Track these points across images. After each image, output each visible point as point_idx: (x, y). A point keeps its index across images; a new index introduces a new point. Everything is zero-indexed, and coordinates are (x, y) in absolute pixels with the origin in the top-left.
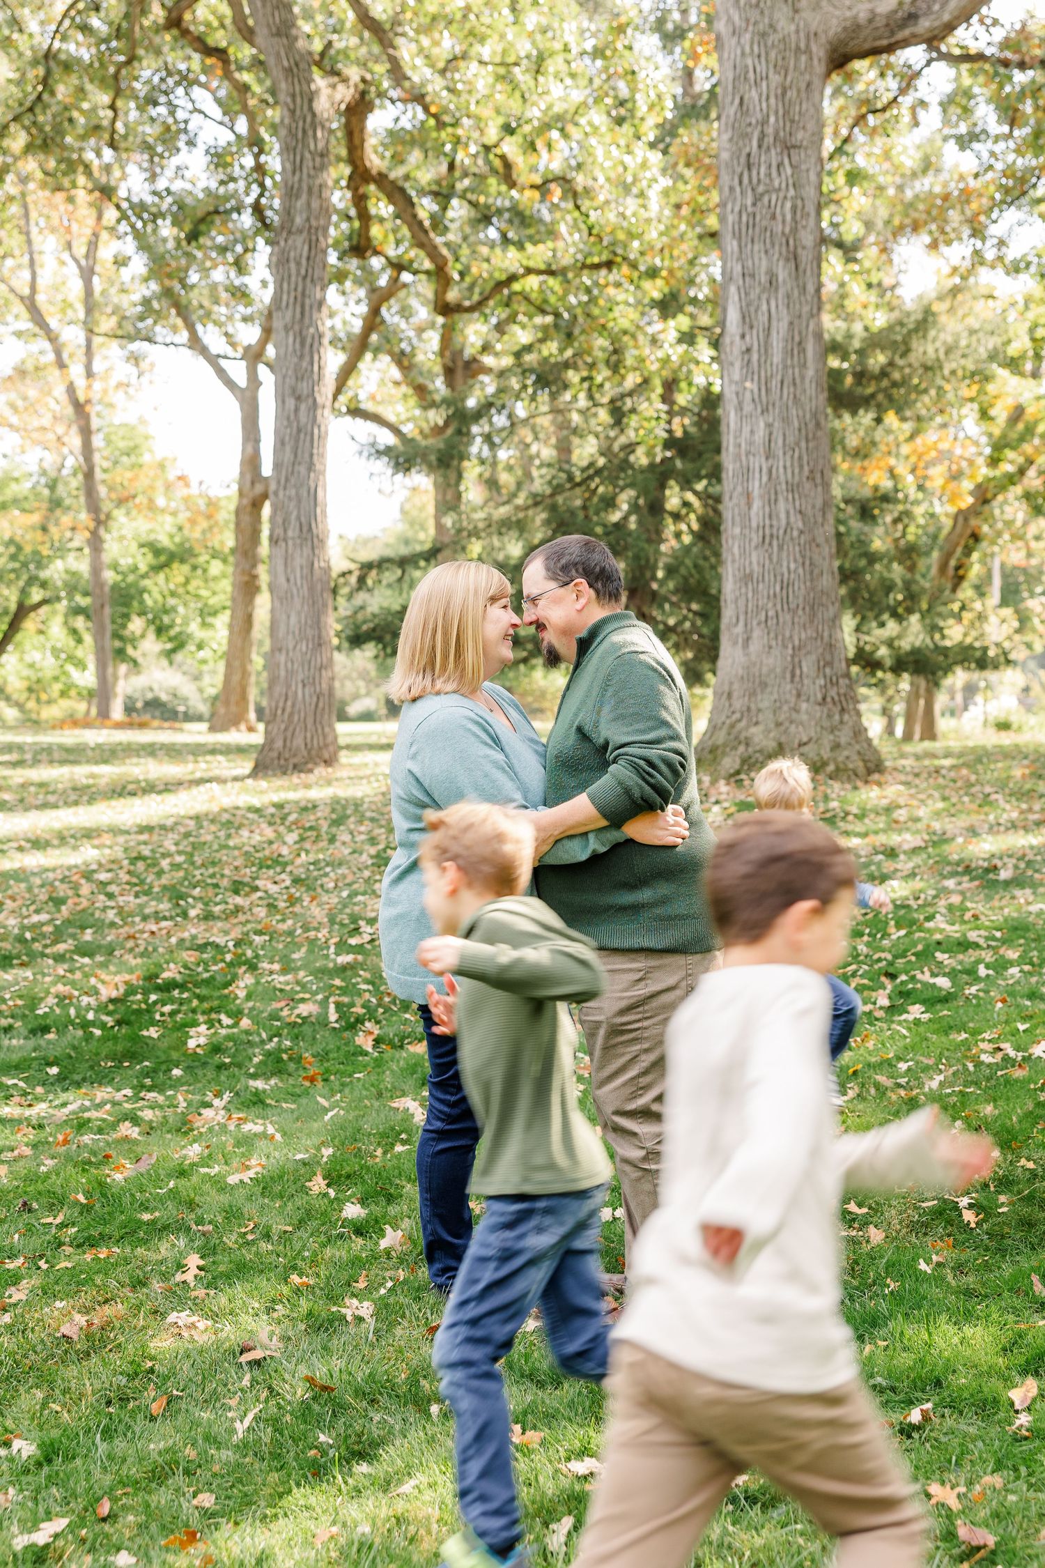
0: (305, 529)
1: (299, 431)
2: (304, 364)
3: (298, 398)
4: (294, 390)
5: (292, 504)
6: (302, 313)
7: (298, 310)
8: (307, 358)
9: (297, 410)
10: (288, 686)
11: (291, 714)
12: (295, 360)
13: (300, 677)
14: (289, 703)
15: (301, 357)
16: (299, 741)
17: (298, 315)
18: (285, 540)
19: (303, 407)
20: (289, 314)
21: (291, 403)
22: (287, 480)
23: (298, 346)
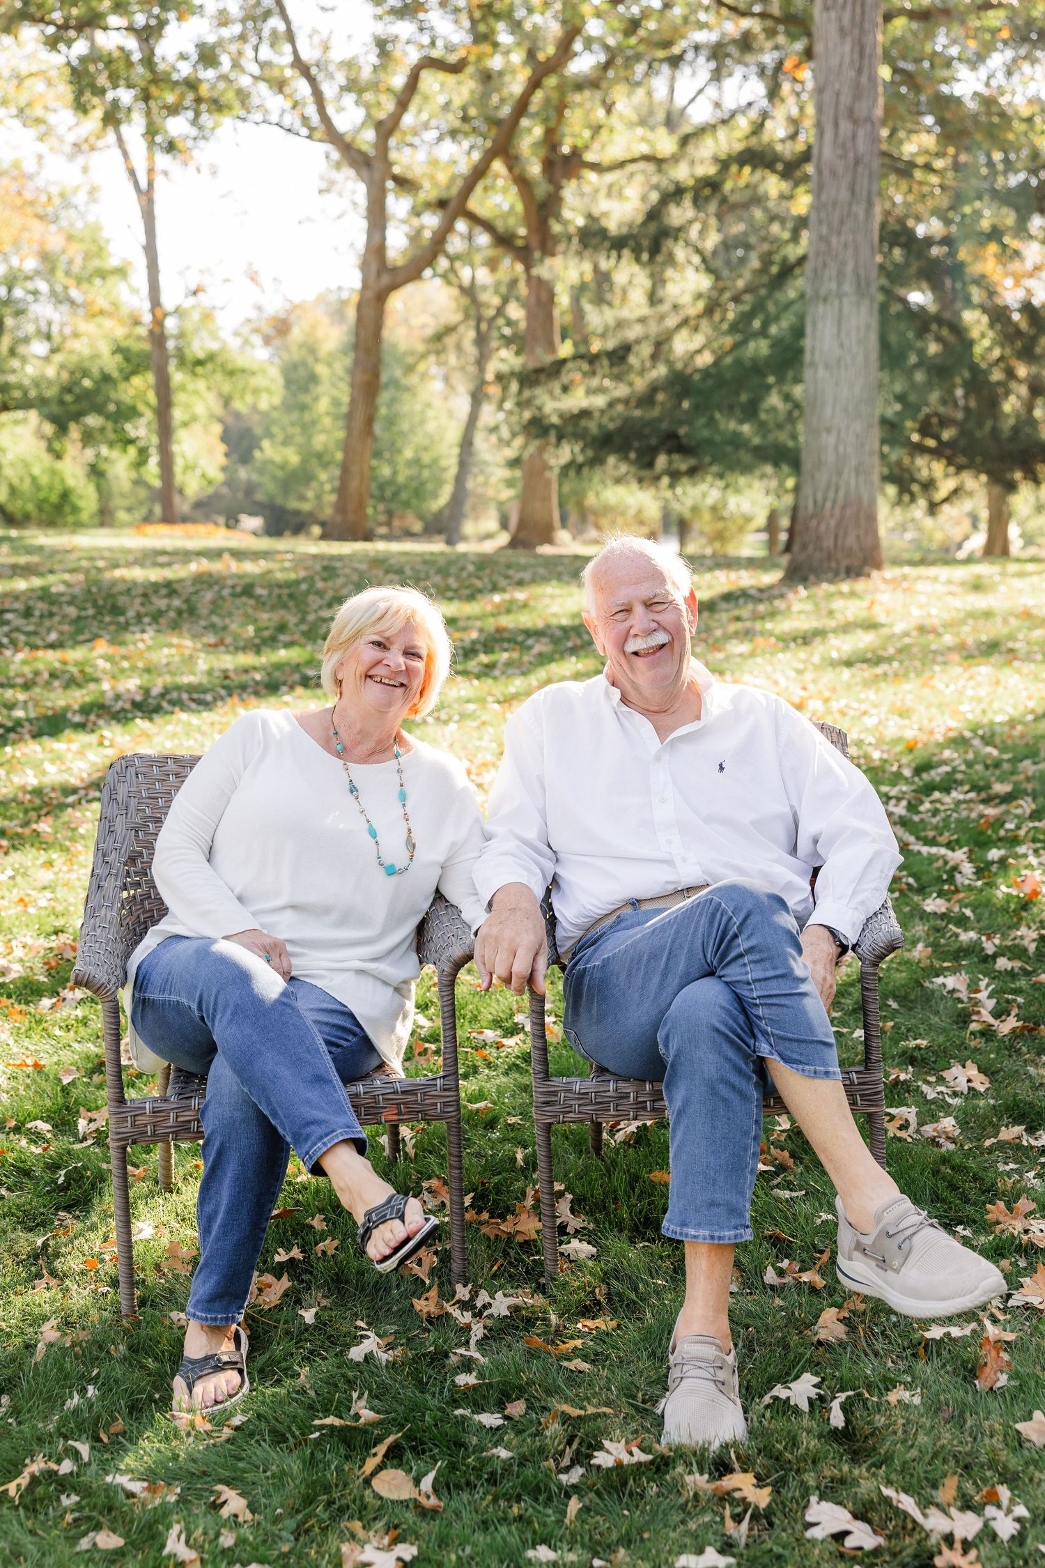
0: (863, 283)
1: (857, 162)
2: (864, 80)
3: (855, 122)
4: (851, 111)
5: (850, 252)
6: (863, 13)
7: (858, 10)
8: (866, 72)
9: (854, 137)
10: (839, 474)
11: (844, 507)
12: (852, 74)
13: (853, 463)
14: (841, 494)
15: (860, 71)
16: (851, 541)
17: (858, 17)
18: (840, 296)
19: (861, 133)
20: (847, 16)
21: (845, 127)
22: (842, 222)
23: (856, 56)
